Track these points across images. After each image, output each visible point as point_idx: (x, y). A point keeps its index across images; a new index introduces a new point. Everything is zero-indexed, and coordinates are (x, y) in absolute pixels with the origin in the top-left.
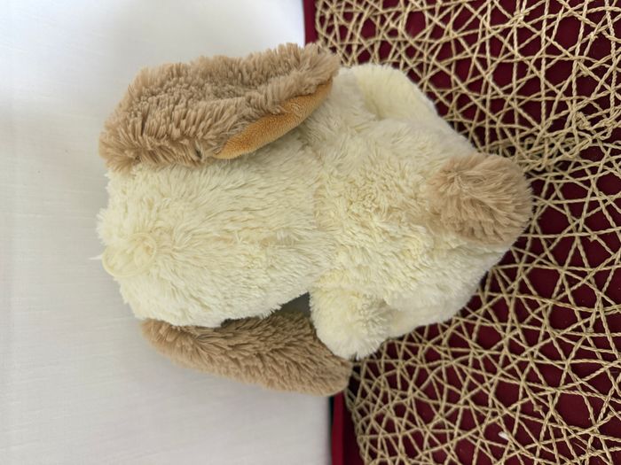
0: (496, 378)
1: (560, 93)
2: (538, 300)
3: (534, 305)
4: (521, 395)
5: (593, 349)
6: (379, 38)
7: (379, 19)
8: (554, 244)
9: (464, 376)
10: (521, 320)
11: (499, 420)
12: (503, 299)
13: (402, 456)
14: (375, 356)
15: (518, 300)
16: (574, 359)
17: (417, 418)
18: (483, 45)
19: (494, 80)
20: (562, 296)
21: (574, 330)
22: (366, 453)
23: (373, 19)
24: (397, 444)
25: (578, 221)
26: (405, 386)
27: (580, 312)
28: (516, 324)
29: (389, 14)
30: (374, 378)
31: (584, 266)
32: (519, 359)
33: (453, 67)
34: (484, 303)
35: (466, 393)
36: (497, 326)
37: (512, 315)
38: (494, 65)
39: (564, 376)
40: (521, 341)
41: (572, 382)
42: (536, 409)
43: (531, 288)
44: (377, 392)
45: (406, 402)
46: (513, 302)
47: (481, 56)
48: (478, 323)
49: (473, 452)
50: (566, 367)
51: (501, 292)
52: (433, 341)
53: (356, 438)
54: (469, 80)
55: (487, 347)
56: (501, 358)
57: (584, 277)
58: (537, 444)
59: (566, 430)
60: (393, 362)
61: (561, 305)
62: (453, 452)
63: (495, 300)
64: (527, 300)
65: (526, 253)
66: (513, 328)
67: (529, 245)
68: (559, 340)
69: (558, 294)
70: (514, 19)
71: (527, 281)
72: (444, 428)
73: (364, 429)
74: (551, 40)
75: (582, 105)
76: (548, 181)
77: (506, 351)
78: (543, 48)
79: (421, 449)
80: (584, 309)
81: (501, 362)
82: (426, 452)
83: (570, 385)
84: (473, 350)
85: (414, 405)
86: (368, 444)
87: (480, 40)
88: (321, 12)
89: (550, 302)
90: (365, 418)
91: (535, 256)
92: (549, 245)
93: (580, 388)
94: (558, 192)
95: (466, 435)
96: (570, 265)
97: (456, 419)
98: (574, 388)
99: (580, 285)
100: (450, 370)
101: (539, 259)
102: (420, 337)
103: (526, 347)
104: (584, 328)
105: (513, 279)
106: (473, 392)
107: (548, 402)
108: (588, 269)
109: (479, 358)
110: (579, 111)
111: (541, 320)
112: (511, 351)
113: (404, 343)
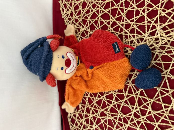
0: (127, 126)
1: (153, 22)
2: (148, 99)
3: (146, 101)
5: (168, 120)
9: (115, 123)
10: (139, 106)
12: (133, 97)
15: (139, 98)
16: (160, 123)
19: (126, 17)
21: (161, 112)
26: (92, 124)
27: (164, 106)
31: (167, 88)
32: (137, 120)
33: (110, 12)
34: (125, 97)
36: (130, 106)
37: (136, 103)
38: (126, 11)
40: (139, 113)
43: (145, 94)
45: (92, 129)
46: (137, 98)
48: (122, 105)
50: (157, 125)
51: (133, 94)
52: (104, 109)
54: (116, 17)
55: (125, 114)
56: (130, 119)
57: (167, 93)
61: (157, 102)
63: (130, 97)
64: (143, 98)
66: (136, 108)
68: (154, 115)
69: (156, 98)
71: (144, 91)
76: (156, 53)
77: (132, 116)
80: (166, 105)
84: (119, 114)
89: (152, 101)
94: (160, 58)
96: (162, 87)
99: (166, 95)
100: (109, 120)
102: (99, 107)
103: (141, 116)
104: (165, 112)
105: (138, 90)
106: (118, 129)
108: (169, 90)
109: (122, 118)
110: (161, 29)
111: (148, 106)
112: (134, 116)
113: (93, 108)
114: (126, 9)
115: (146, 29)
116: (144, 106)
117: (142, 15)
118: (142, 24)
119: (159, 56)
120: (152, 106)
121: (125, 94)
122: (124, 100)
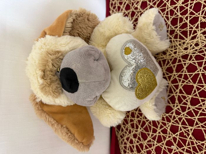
0: (170, 124)
1: (194, 28)
2: (186, 95)
3: (185, 97)
4: (179, 130)
6: (131, 10)
7: (131, 4)
8: (192, 76)
9: (159, 123)
10: (180, 103)
11: (171, 139)
12: (174, 96)
13: (135, 152)
14: (127, 117)
15: (179, 96)
16: (199, 116)
17: (141, 139)
18: (168, 12)
19: (171, 24)
20: (194, 94)
21: (199, 106)
22: (123, 151)
23: (129, 4)
24: (134, 148)
25: (200, 68)
26: (137, 127)
27: (201, 99)
28: (178, 104)
29: (135, 2)
30: (126, 124)
31: (203, 83)
32: (179, 117)
35: (159, 130)
36: (171, 105)
37: (177, 101)
38: (171, 19)
39: (195, 122)
40: (180, 110)
41: (198, 124)
42: (185, 134)
43: (184, 92)
44: (127, 129)
45: (137, 133)
46: (177, 96)
47: (167, 16)
49: (161, 151)
50: (196, 119)
51: (173, 93)
53: (119, 146)
55: (167, 113)
56: (173, 117)
57: (203, 87)
58: (185, 147)
59: (196, 142)
60: (133, 119)
62: (154, 150)
63: (171, 96)
64: (182, 96)
65: (182, 79)
66: (177, 106)
67: (183, 77)
68: (193, 110)
70: (179, 3)
71: (182, 89)
72: (151, 142)
73: (122, 143)
74: (191, 10)
75: (202, 31)
76: (190, 55)
77: (174, 114)
78: (189, 12)
79: (143, 150)
80: (203, 98)
81: (172, 118)
82: (144, 151)
83: (197, 126)
84: (162, 114)
85: (140, 134)
86: (123, 148)
87: (167, 11)
88: (112, 2)
89: (190, 96)
90: (122, 139)
92: (190, 77)
93: (201, 127)
95: (159, 145)
96: (198, 83)
97: (155, 139)
98: (199, 127)
99: (201, 90)
100: (154, 122)
101: (186, 81)
103: (181, 112)
104: (203, 105)
105: (177, 89)
106: (162, 129)
107: (189, 132)
108: (204, 85)
109: (165, 117)
110: (201, 33)
111: (187, 103)
112: (176, 114)
113: (137, 112)
114: (171, 17)
115: (188, 34)
116: (184, 102)
117: (185, 22)
118: (185, 29)
120: (191, 102)
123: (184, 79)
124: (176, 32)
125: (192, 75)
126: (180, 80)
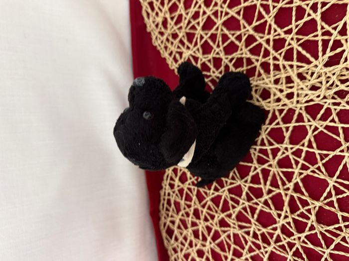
0: (270, 249)
2: (309, 200)
3: (305, 203)
8: (327, 159)
9: (246, 242)
10: (292, 212)
12: (280, 194)
15: (292, 197)
19: (276, 23)
28: (289, 214)
32: (289, 240)
34: (265, 194)
36: (274, 213)
37: (286, 208)
38: (276, 10)
40: (291, 227)
43: (303, 190)
46: (288, 197)
48: (259, 208)
51: (279, 188)
52: (225, 214)
54: (255, 24)
55: (265, 226)
56: (275, 236)
61: (327, 208)
63: (273, 194)
64: (299, 199)
66: (286, 217)
67: (303, 155)
69: (325, 199)
71: (301, 184)
76: (326, 106)
77: (278, 232)
81: (274, 239)
84: (253, 226)
89: (318, 204)
91: (310, 166)
92: (322, 159)
94: (334, 115)
99: (345, 195)
100: (236, 236)
101: (312, 168)
103: (295, 233)
105: (290, 181)
106: (253, 254)
109: (258, 233)
111: (309, 215)
112: (283, 233)
114: (275, 4)
116: (302, 213)
119: (333, 111)
120: (317, 215)
121: (265, 187)
122: (262, 200)
123: (305, 160)
124: (289, 44)
125: (327, 155)
126: (297, 163)
